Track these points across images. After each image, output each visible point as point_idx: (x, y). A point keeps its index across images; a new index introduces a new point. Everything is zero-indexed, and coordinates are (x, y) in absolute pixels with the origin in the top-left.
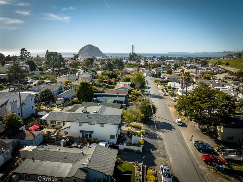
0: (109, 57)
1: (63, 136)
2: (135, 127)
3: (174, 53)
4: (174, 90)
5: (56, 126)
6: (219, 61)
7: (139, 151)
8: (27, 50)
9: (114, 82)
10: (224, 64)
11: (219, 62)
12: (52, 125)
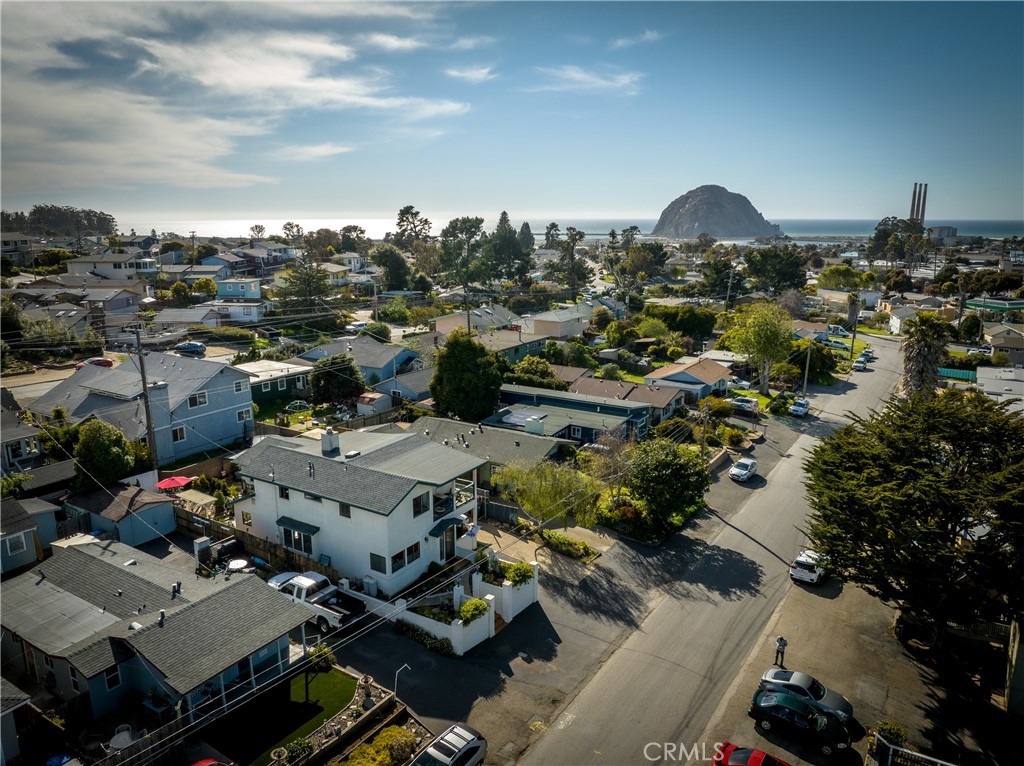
2: (557, 546)
8: (418, 213)
9: (673, 351)
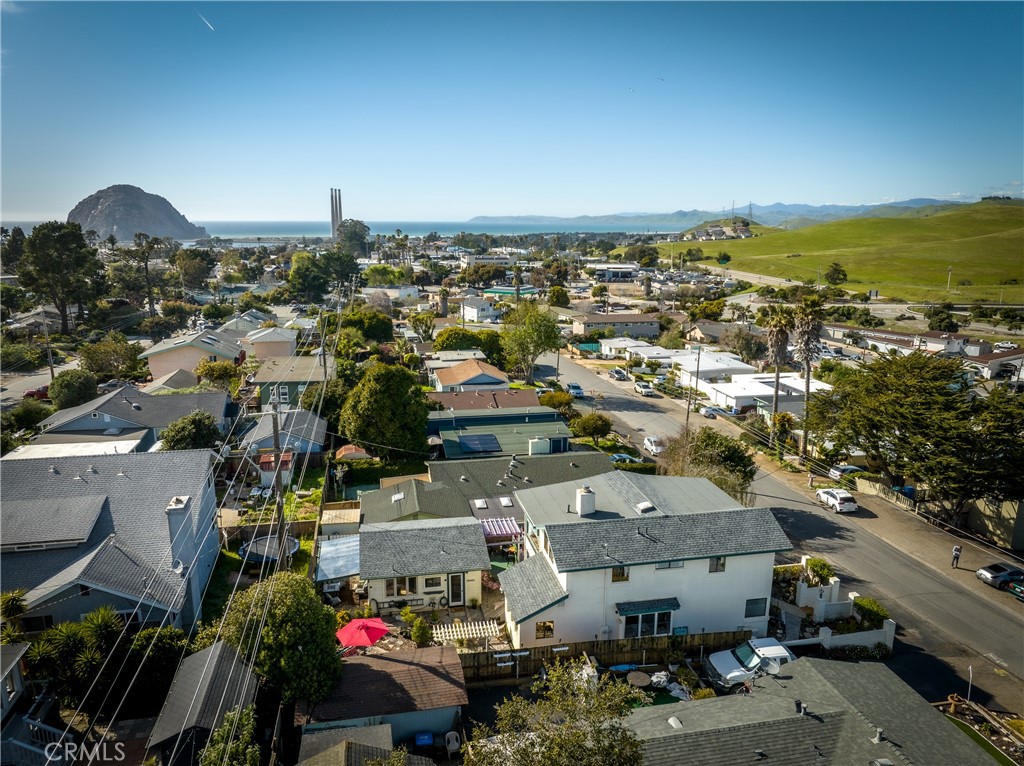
0: (230, 241)
1: (556, 647)
3: (496, 218)
4: (656, 370)
5: (414, 603)
6: (692, 248)
7: (880, 646)
9: (411, 357)
10: (708, 258)
11: (690, 250)
12: (397, 598)
